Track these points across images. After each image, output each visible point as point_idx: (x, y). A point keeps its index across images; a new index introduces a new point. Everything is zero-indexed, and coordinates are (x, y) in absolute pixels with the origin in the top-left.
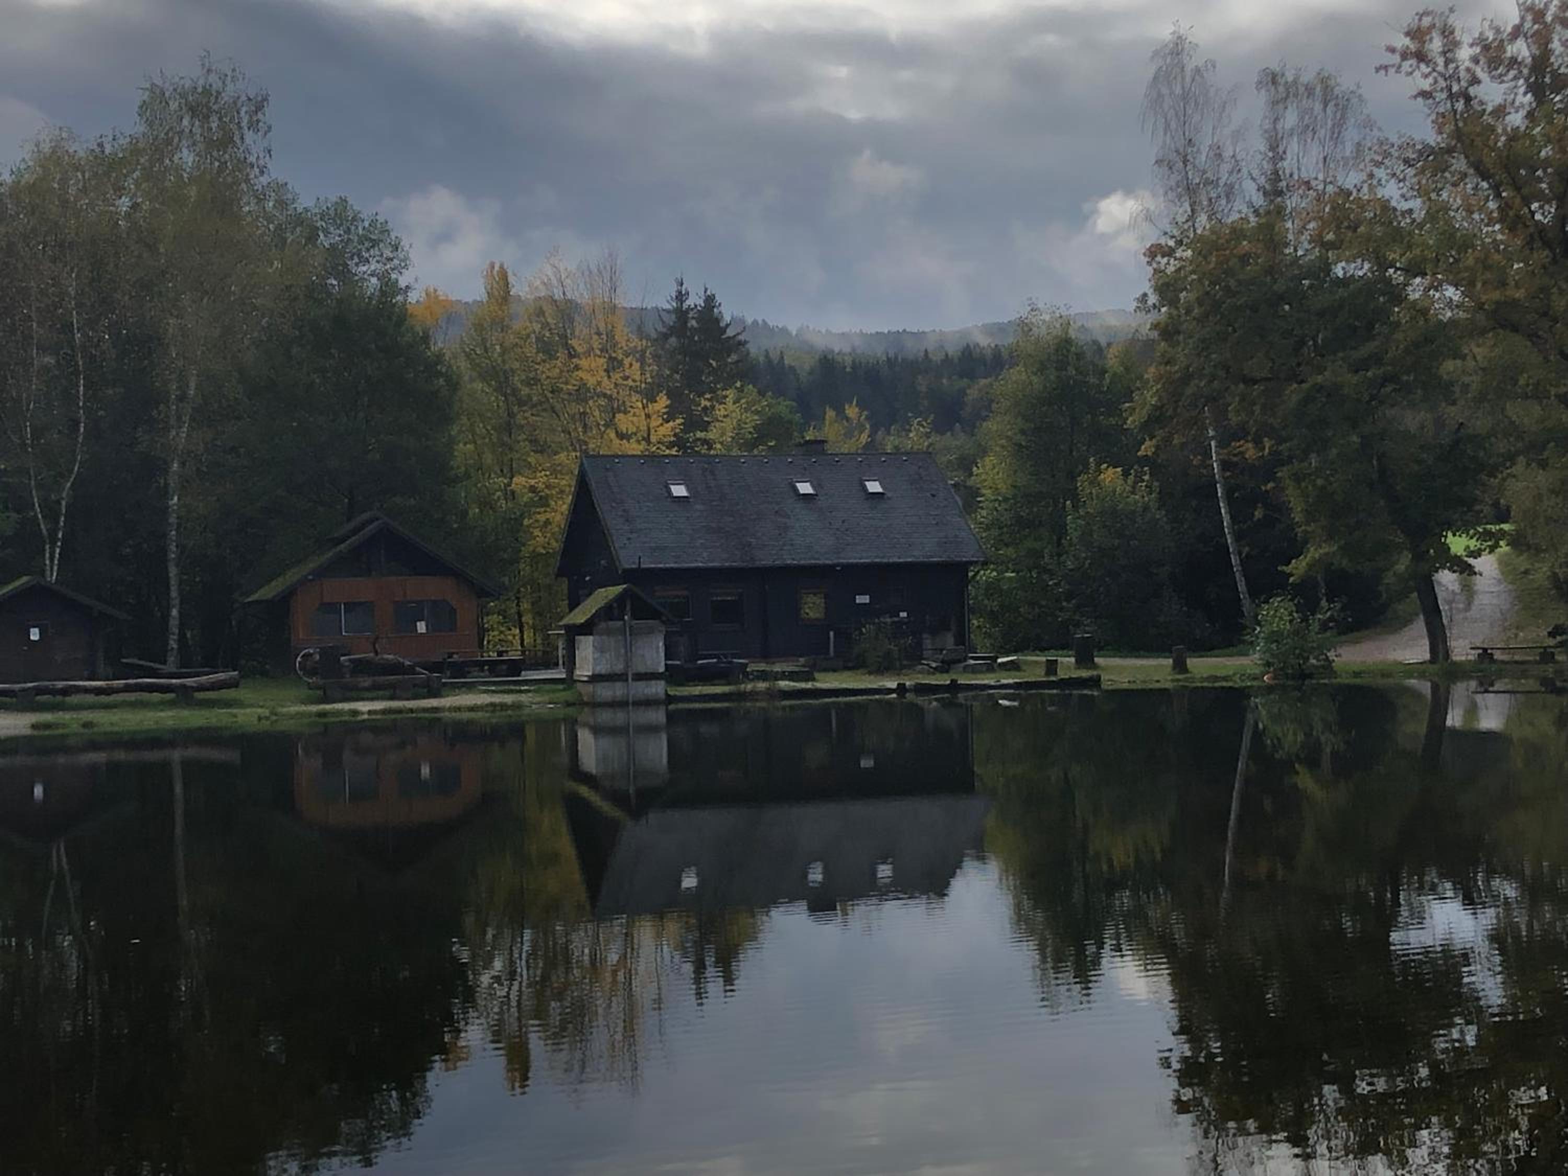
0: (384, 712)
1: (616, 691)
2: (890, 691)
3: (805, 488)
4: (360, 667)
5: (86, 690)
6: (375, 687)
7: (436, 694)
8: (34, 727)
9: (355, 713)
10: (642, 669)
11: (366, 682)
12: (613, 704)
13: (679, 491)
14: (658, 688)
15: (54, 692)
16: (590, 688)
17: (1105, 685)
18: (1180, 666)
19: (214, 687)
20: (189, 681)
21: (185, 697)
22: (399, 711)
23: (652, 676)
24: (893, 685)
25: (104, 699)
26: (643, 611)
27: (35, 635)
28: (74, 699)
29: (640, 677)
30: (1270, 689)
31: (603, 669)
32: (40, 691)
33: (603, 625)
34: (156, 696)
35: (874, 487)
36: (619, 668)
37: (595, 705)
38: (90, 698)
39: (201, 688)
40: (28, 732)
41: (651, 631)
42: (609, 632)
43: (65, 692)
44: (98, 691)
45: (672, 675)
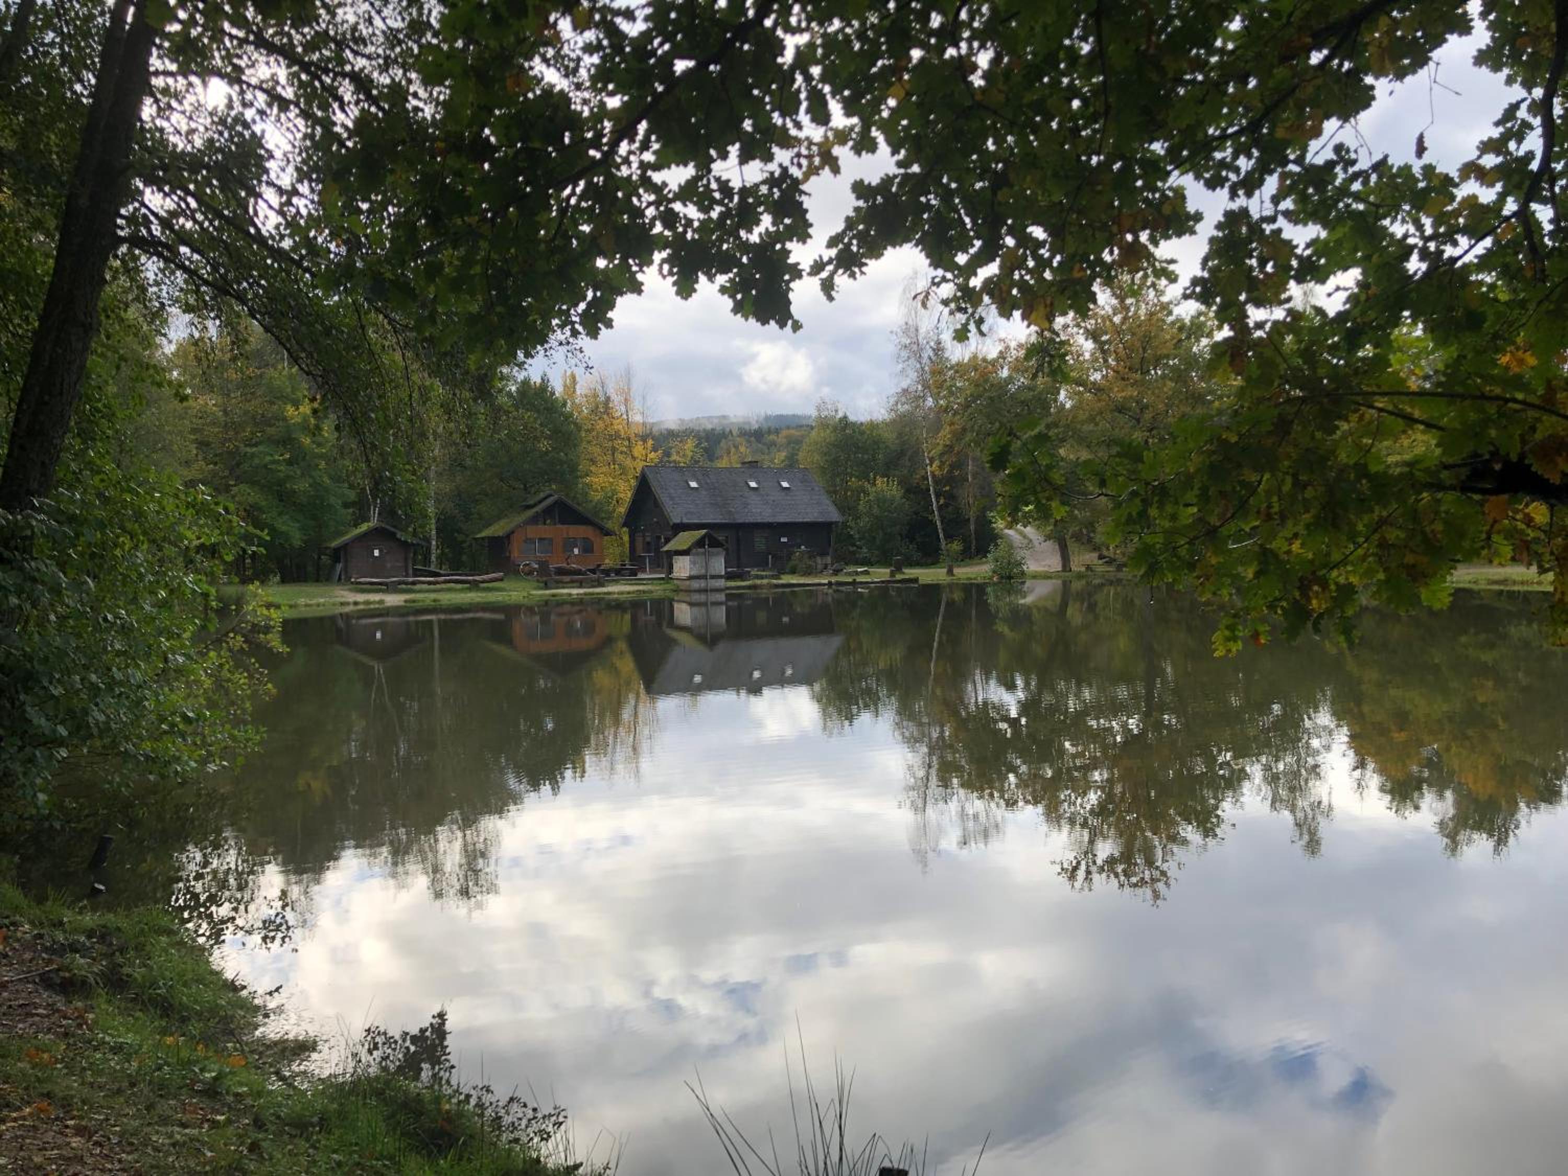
0: (585, 594)
1: (702, 584)
2: (824, 585)
3: (753, 484)
4: (561, 572)
5: (423, 583)
6: (572, 581)
7: (603, 586)
8: (406, 601)
9: (570, 595)
10: (713, 573)
11: (567, 578)
12: (700, 591)
13: (693, 484)
14: (721, 583)
15: (406, 583)
16: (688, 583)
17: (921, 582)
18: (950, 572)
19: (492, 581)
20: (477, 578)
21: (475, 586)
22: (592, 594)
23: (720, 577)
24: (826, 581)
25: (432, 587)
26: (715, 543)
27: (376, 553)
28: (418, 587)
29: (713, 577)
30: (995, 584)
31: (694, 573)
32: (400, 583)
33: (694, 551)
34: (459, 586)
35: (785, 484)
36: (703, 572)
37: (689, 591)
38: (425, 586)
39: (483, 582)
40: (403, 604)
41: (718, 554)
42: (697, 554)
43: (414, 583)
44: (430, 583)
45: (729, 577)
